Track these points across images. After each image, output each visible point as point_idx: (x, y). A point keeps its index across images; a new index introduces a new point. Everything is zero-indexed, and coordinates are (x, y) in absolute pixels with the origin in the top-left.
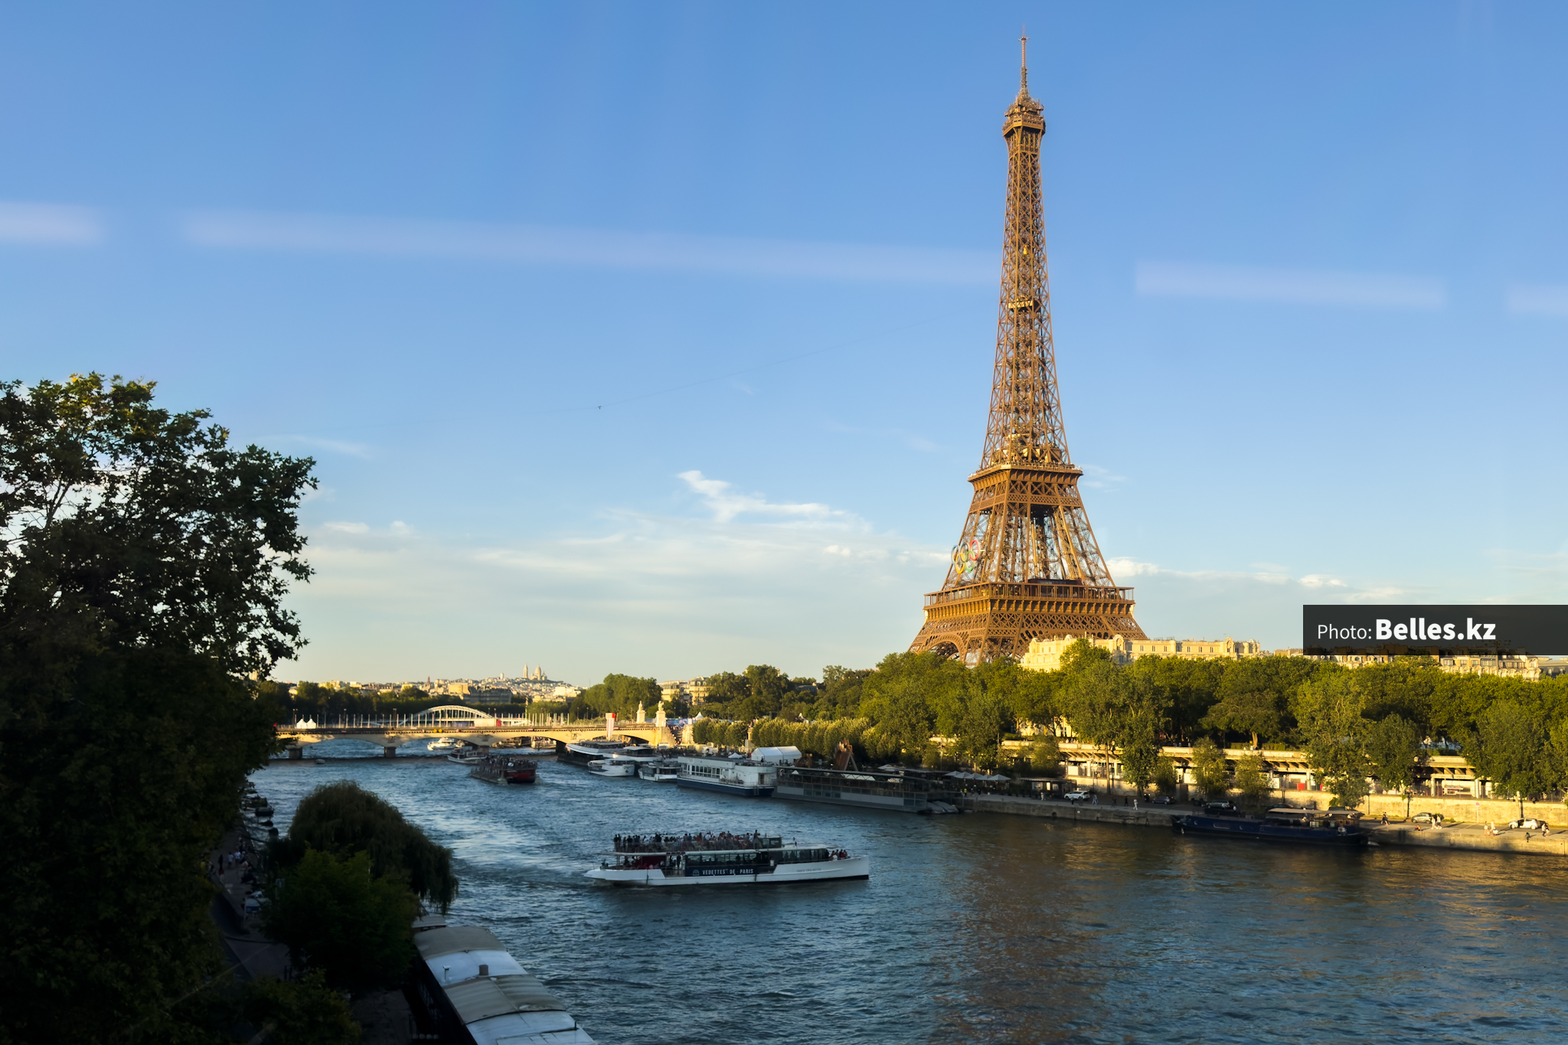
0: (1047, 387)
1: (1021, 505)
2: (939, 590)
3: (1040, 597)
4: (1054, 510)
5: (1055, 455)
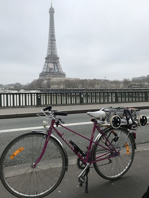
0: (55, 46)
1: (52, 62)
3: (54, 74)
4: (56, 63)
5: (56, 55)
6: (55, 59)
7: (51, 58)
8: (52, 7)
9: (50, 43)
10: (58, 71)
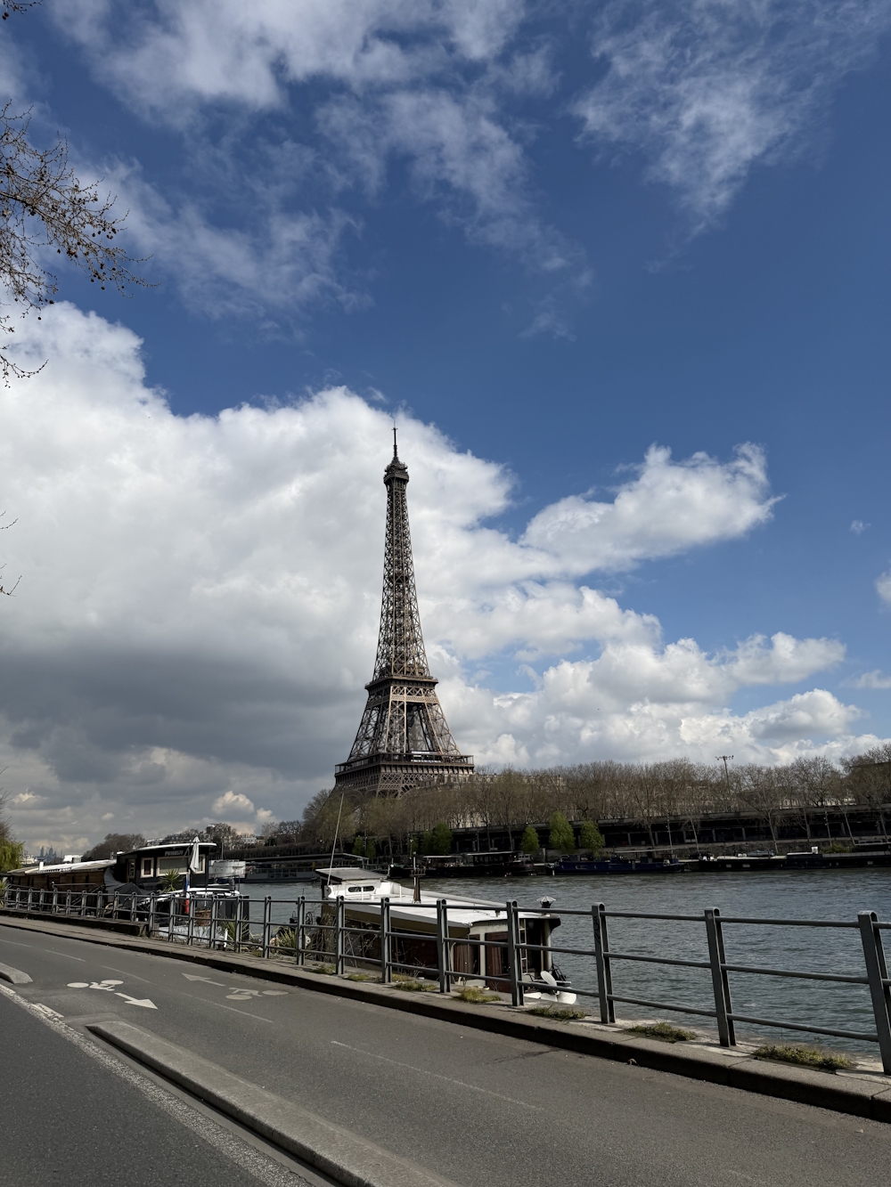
0: (414, 629)
1: (400, 702)
2: (345, 761)
4: (420, 706)
5: (422, 671)
6: (414, 686)
8: (396, 459)
9: (388, 612)
10: (434, 748)
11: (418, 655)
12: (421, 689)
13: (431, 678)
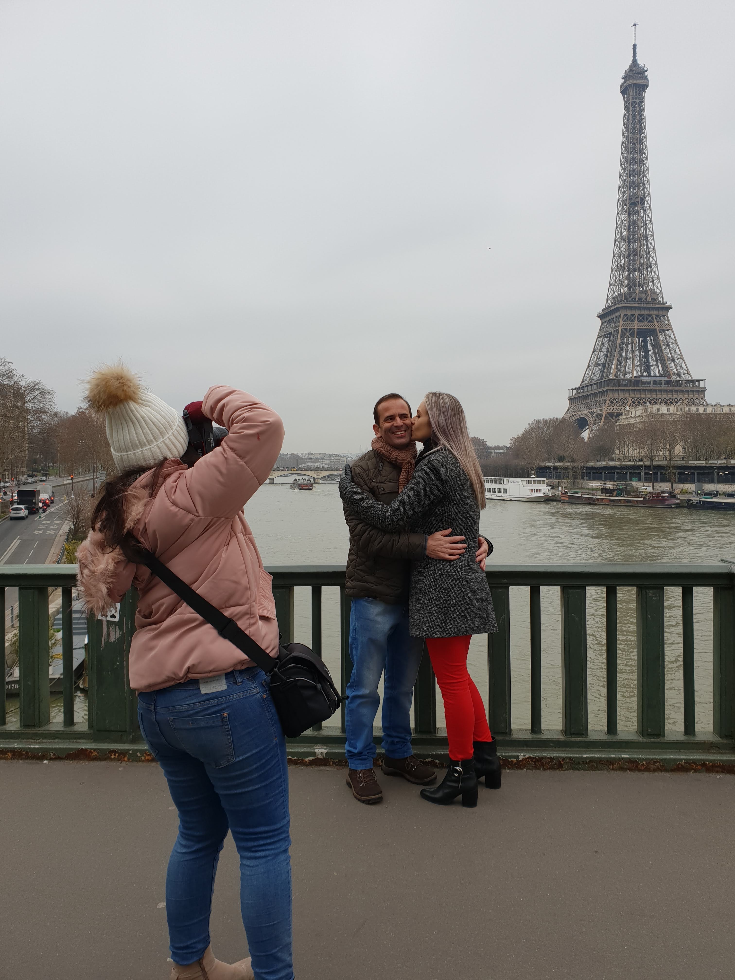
0: (649, 252)
1: (630, 329)
2: (578, 386)
3: (642, 387)
4: (653, 332)
5: (654, 296)
6: (647, 312)
7: (629, 312)
8: (635, 62)
9: (622, 238)
10: (666, 372)
11: (653, 281)
12: (654, 316)
13: (664, 304)
